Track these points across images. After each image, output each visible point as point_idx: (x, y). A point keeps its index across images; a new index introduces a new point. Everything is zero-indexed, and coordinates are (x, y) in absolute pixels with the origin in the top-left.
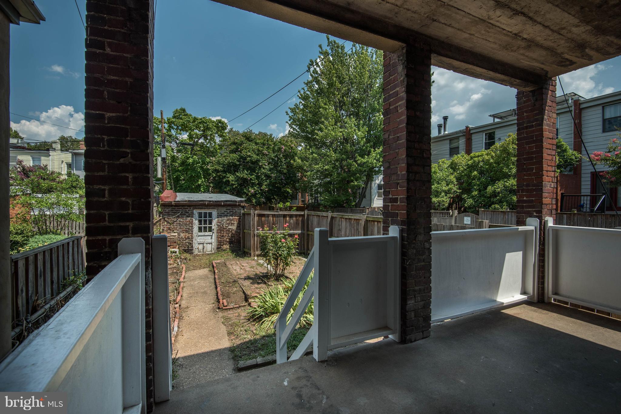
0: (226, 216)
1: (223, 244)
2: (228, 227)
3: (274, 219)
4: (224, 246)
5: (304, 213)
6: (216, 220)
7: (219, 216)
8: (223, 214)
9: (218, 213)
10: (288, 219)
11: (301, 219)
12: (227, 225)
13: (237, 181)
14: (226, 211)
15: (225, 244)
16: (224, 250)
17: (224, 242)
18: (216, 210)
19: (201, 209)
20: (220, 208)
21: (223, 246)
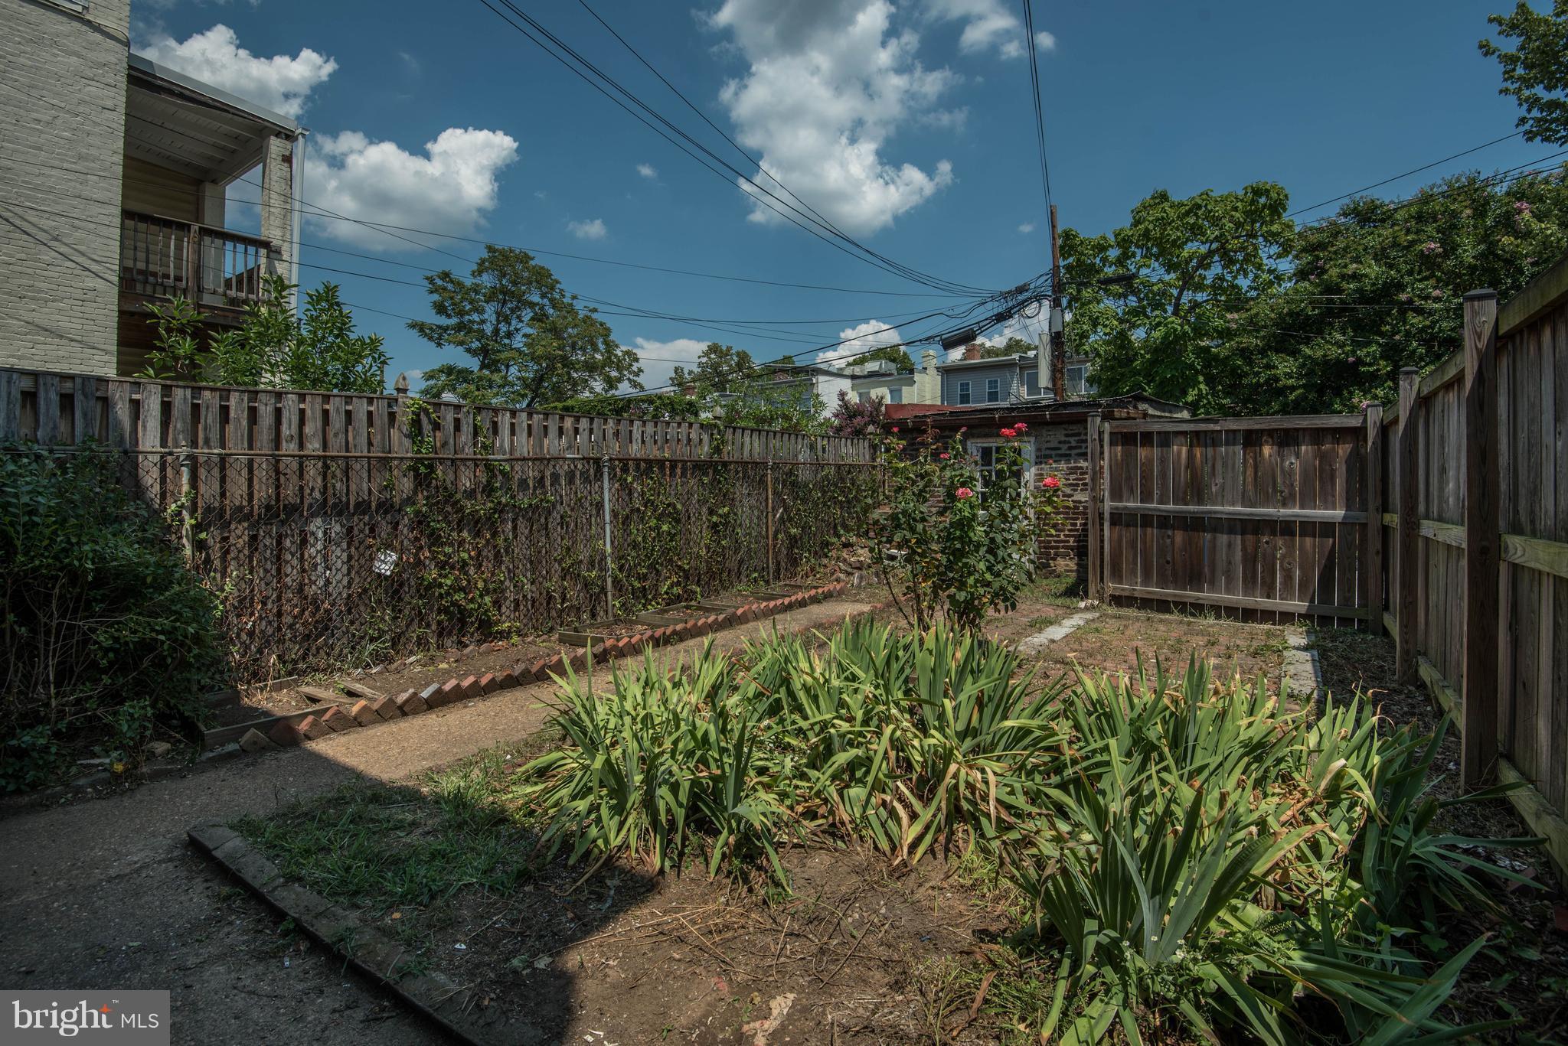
0: (1067, 457)
1: (1057, 555)
2: (1070, 496)
3: (1198, 452)
4: (1060, 561)
5: (1365, 420)
6: (1033, 470)
7: (1041, 459)
8: (1053, 453)
9: (1038, 450)
10: (1267, 450)
11: (1344, 450)
12: (1068, 491)
13: (1300, 376)
14: (1065, 442)
15: (1064, 556)
16: (1059, 576)
17: (1057, 548)
18: (1032, 439)
19: (986, 436)
20: (1044, 433)
21: (1054, 559)
